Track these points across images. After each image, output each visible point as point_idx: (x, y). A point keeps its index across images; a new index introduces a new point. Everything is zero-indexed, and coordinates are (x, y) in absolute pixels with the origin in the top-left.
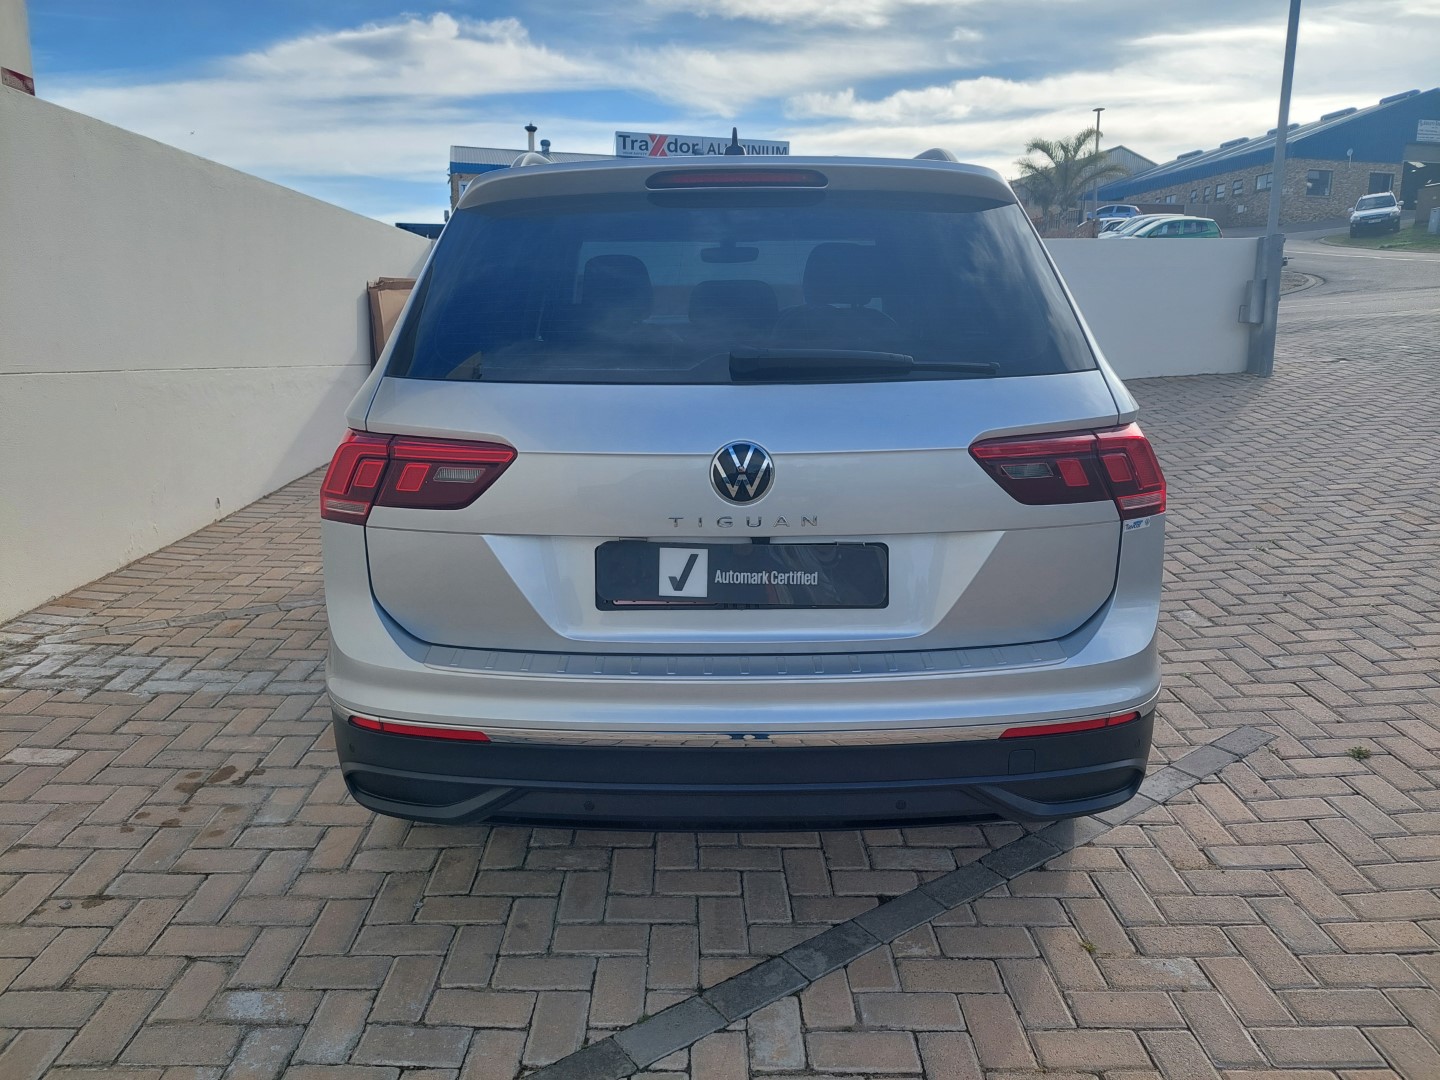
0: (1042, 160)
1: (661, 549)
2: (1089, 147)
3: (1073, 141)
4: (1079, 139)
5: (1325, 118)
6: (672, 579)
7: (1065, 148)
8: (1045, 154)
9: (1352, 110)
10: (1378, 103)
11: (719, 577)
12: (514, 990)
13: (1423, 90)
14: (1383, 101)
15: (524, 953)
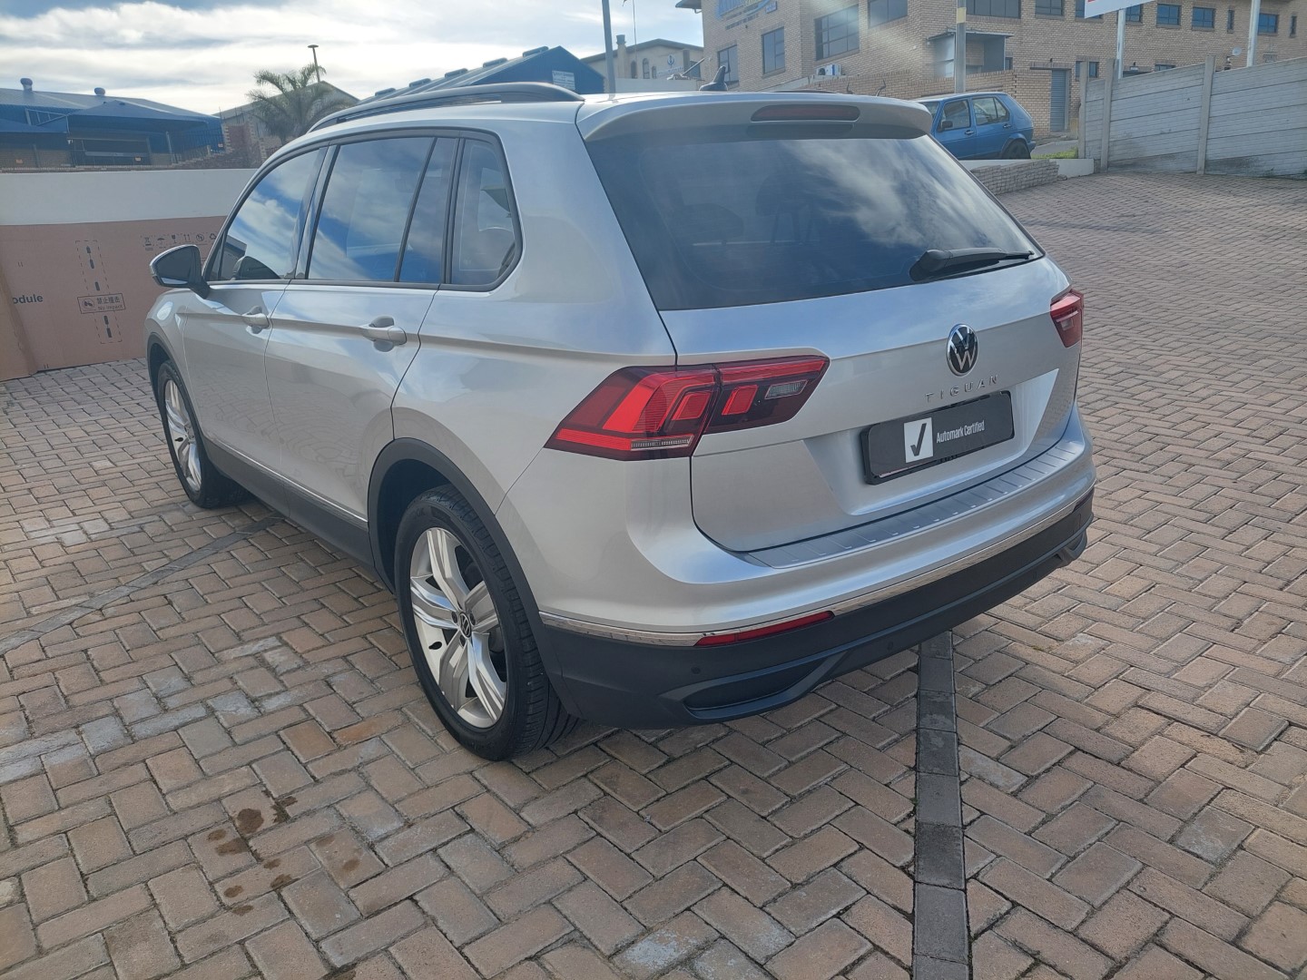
0: (271, 91)
1: (906, 425)
2: (313, 81)
3: (299, 76)
4: (303, 73)
5: (487, 65)
6: (913, 447)
7: (293, 82)
8: (275, 86)
9: (503, 60)
10: (521, 55)
11: (939, 440)
12: (812, 831)
13: (550, 48)
14: (526, 54)
15: (777, 806)
